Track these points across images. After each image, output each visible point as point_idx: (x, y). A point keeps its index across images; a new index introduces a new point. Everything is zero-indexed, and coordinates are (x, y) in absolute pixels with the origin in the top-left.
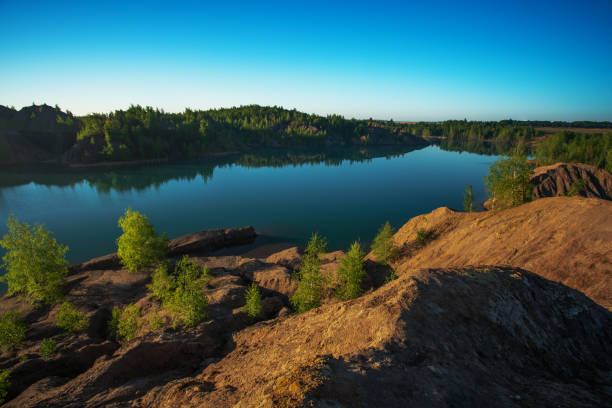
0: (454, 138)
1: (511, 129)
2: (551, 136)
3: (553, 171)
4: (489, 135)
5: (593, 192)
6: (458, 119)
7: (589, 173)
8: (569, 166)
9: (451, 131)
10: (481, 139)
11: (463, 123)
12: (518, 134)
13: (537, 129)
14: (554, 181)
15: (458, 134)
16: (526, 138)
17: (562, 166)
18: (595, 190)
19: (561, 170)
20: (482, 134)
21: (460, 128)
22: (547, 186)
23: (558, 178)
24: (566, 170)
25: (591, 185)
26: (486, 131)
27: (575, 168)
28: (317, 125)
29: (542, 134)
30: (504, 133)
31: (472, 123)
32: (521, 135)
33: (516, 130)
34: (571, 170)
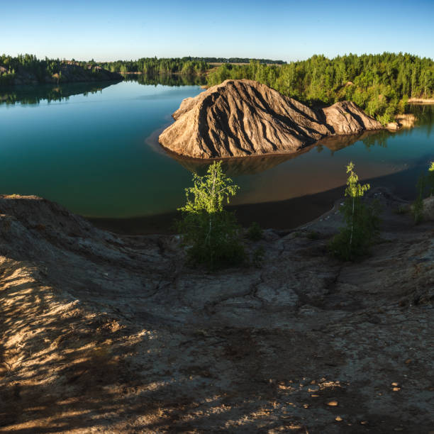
0: (148, 73)
1: (191, 63)
2: (218, 68)
3: (223, 89)
4: (175, 69)
5: (261, 108)
6: (150, 57)
7: (253, 88)
8: (236, 83)
9: (145, 67)
10: (170, 73)
11: (154, 60)
12: (196, 67)
13: (209, 64)
14: (226, 99)
15: (151, 68)
16: (202, 70)
17: (230, 83)
18: (261, 105)
19: (230, 87)
20: (170, 69)
21: (152, 63)
22: (220, 106)
23: (229, 96)
24: (234, 86)
25: (257, 100)
26: (172, 65)
27: (241, 84)
28: (6, 66)
29: (212, 67)
30: (186, 66)
31: (161, 60)
32: (198, 68)
33: (194, 64)
34: (239, 87)
